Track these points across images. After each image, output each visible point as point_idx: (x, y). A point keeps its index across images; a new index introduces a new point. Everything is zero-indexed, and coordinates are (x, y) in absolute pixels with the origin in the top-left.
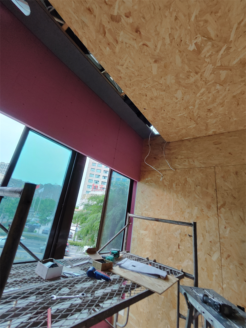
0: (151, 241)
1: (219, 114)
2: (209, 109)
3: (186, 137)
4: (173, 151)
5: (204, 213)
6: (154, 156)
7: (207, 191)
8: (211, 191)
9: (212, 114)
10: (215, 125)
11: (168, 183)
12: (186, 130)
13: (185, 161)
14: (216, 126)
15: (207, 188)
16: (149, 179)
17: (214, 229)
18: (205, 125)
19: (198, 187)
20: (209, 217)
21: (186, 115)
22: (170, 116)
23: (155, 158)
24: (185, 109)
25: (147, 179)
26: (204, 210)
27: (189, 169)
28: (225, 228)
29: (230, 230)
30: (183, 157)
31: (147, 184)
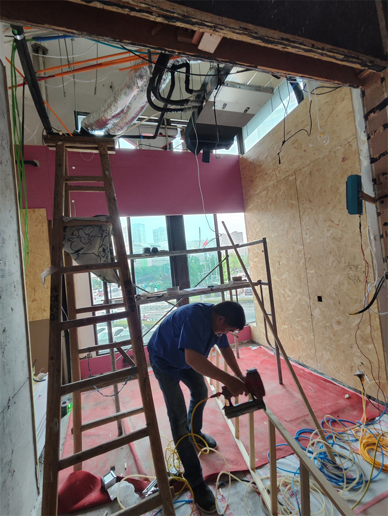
4: (263, 167)
5: (291, 226)
6: (250, 179)
8: (294, 202)
11: (265, 205)
13: (273, 175)
16: (251, 206)
17: (299, 239)
19: (285, 200)
20: (295, 229)
23: (251, 181)
25: (249, 208)
26: (291, 223)
28: (306, 234)
29: (310, 235)
30: (271, 171)
31: (251, 212)
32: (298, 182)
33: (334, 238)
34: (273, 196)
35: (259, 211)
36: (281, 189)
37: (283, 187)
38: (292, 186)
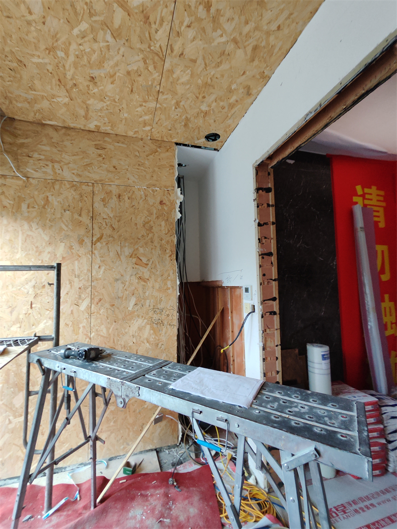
1: (107, 96)
2: (92, 78)
3: (49, 120)
4: (21, 141)
7: (81, 219)
8: (85, 219)
9: (96, 90)
10: (100, 114)
11: (12, 202)
12: (51, 104)
13: (47, 165)
14: (100, 116)
15: (80, 215)
17: (86, 271)
18: (85, 106)
19: (67, 212)
20: (80, 257)
21: (50, 68)
22: (14, 50)
24: (47, 52)
26: (73, 247)
27: (53, 181)
30: (42, 157)
32: (97, 199)
33: (140, 278)
34: (40, 196)
36: (61, 194)
37: (66, 193)
38: (85, 198)
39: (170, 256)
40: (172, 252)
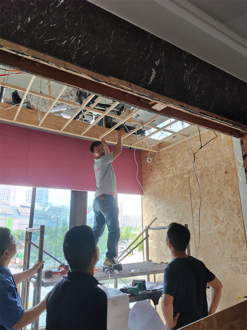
0: (156, 247)
4: (162, 161)
5: (184, 215)
6: (150, 168)
7: (186, 195)
8: (188, 196)
11: (162, 193)
13: (170, 170)
15: (185, 194)
16: (149, 191)
17: (191, 228)
19: (180, 193)
20: (187, 218)
23: (151, 170)
25: (147, 192)
26: (184, 213)
27: (173, 177)
28: (197, 225)
30: (169, 166)
31: (148, 196)
32: (191, 181)
33: (219, 232)
34: (170, 187)
35: (156, 196)
36: (177, 183)
37: (179, 182)
38: (186, 183)
39: (238, 214)
40: (239, 210)
